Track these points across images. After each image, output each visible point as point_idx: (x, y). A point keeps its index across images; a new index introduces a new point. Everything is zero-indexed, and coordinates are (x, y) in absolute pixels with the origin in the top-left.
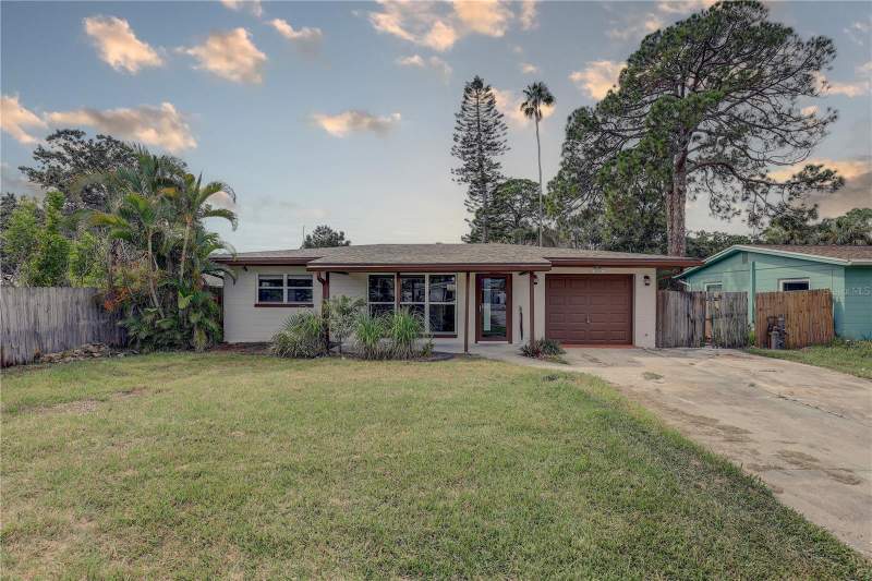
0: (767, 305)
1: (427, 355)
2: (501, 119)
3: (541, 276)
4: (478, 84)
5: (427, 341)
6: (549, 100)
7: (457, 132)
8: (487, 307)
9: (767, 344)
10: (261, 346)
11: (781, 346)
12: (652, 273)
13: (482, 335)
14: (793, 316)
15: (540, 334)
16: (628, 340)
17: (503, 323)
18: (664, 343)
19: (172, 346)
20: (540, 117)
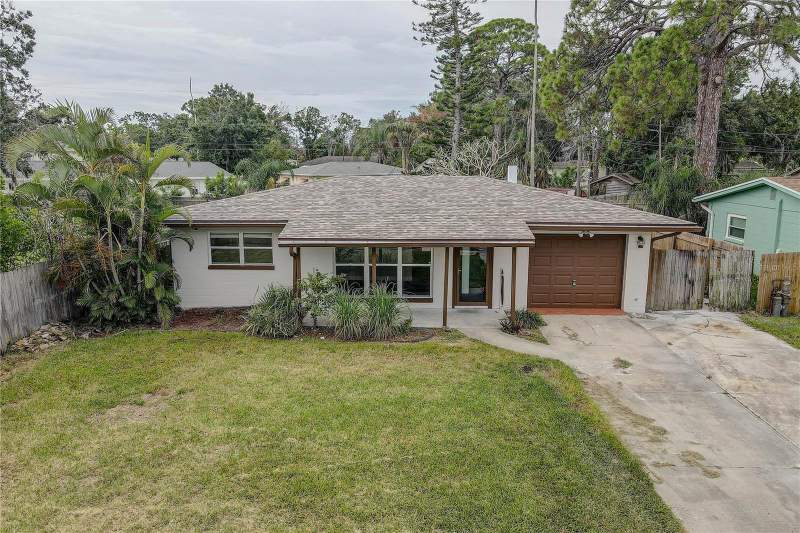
0: (772, 268)
9: (769, 311)
11: (783, 314)
12: (647, 235)
13: (460, 299)
16: (615, 304)
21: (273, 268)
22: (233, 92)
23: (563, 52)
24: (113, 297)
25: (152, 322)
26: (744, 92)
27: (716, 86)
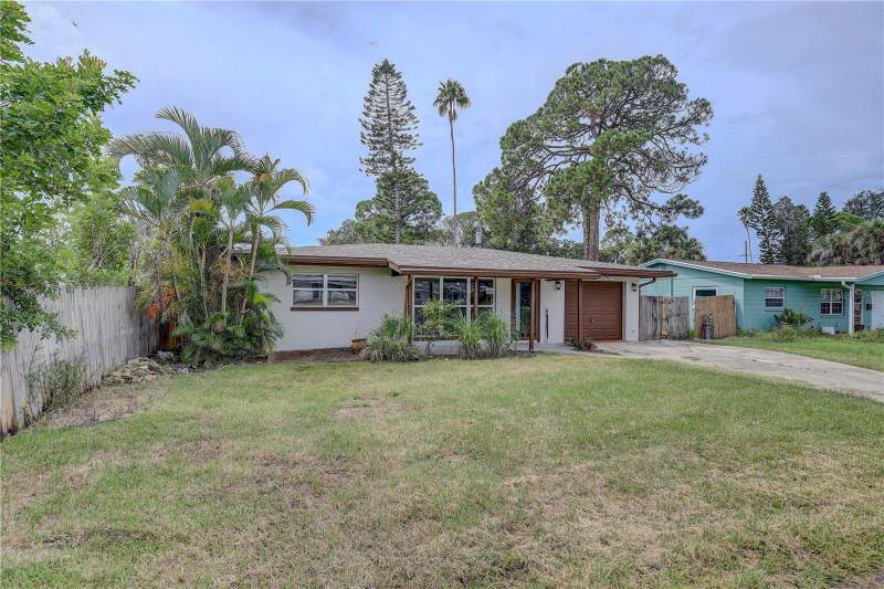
0: (700, 308)
3: (563, 284)
4: (386, 69)
6: (463, 101)
7: (365, 118)
9: (705, 337)
11: (712, 337)
12: (637, 281)
14: (715, 314)
16: (617, 336)
18: (643, 337)
20: (453, 117)
21: (357, 309)
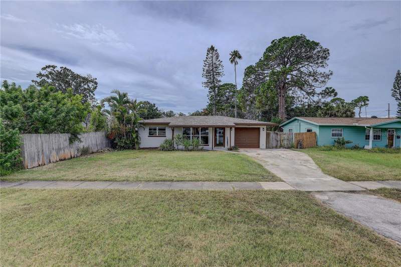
0: (297, 137)
1: (202, 150)
2: (222, 63)
3: (233, 129)
4: (212, 48)
5: (202, 147)
6: (240, 57)
7: (204, 68)
8: (218, 135)
9: (297, 148)
10: (155, 148)
11: (301, 148)
12: (265, 127)
13: (216, 145)
14: (305, 139)
15: (233, 144)
16: (258, 146)
17: (222, 142)
18: (268, 147)
19: (129, 148)
20: (236, 63)
21: (165, 136)
22: (149, 103)
23: (243, 88)
24: (124, 140)
25: (134, 148)
26: (295, 106)
27: (283, 96)
